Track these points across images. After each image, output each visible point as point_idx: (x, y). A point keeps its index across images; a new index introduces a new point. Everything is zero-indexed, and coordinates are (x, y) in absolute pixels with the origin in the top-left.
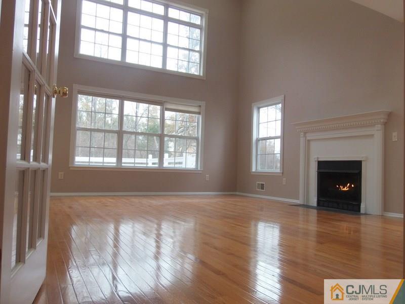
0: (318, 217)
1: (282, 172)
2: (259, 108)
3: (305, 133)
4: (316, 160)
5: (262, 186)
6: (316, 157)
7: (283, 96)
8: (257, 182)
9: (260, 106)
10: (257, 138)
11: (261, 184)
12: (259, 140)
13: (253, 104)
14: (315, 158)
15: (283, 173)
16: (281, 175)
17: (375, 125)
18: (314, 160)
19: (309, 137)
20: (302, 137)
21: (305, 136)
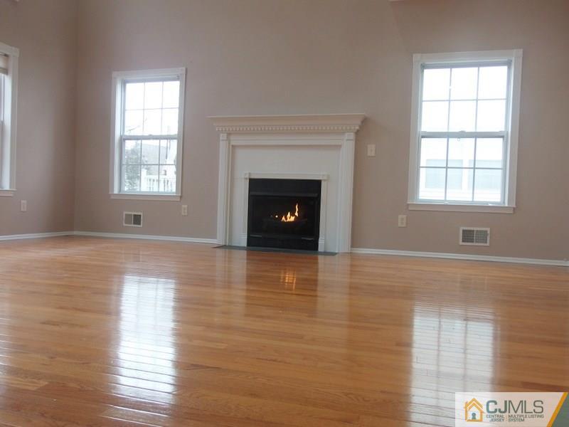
0: (247, 259)
1: (180, 195)
2: (124, 83)
3: (229, 134)
4: (247, 176)
5: (137, 219)
6: (248, 172)
7: (184, 68)
8: (125, 213)
9: (128, 79)
10: (121, 137)
11: (135, 215)
12: (125, 140)
13: (114, 74)
14: (246, 174)
15: (181, 197)
16: (179, 200)
17: (344, 133)
18: (243, 177)
19: (236, 141)
20: (223, 140)
21: (228, 140)
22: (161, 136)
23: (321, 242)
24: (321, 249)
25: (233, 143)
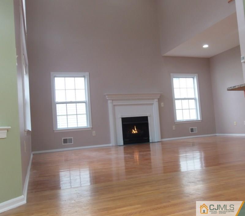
3: (113, 100)
4: (121, 117)
6: (121, 115)
10: (55, 102)
12: (57, 104)
15: (92, 128)
17: (154, 99)
18: (119, 117)
19: (115, 103)
20: (110, 103)
21: (112, 103)
22: (76, 102)
23: (150, 138)
24: (151, 141)
25: (114, 104)
